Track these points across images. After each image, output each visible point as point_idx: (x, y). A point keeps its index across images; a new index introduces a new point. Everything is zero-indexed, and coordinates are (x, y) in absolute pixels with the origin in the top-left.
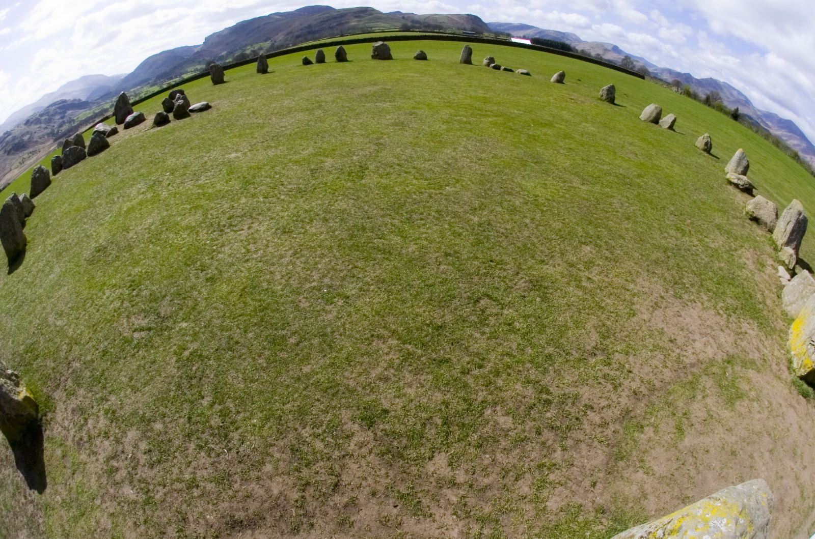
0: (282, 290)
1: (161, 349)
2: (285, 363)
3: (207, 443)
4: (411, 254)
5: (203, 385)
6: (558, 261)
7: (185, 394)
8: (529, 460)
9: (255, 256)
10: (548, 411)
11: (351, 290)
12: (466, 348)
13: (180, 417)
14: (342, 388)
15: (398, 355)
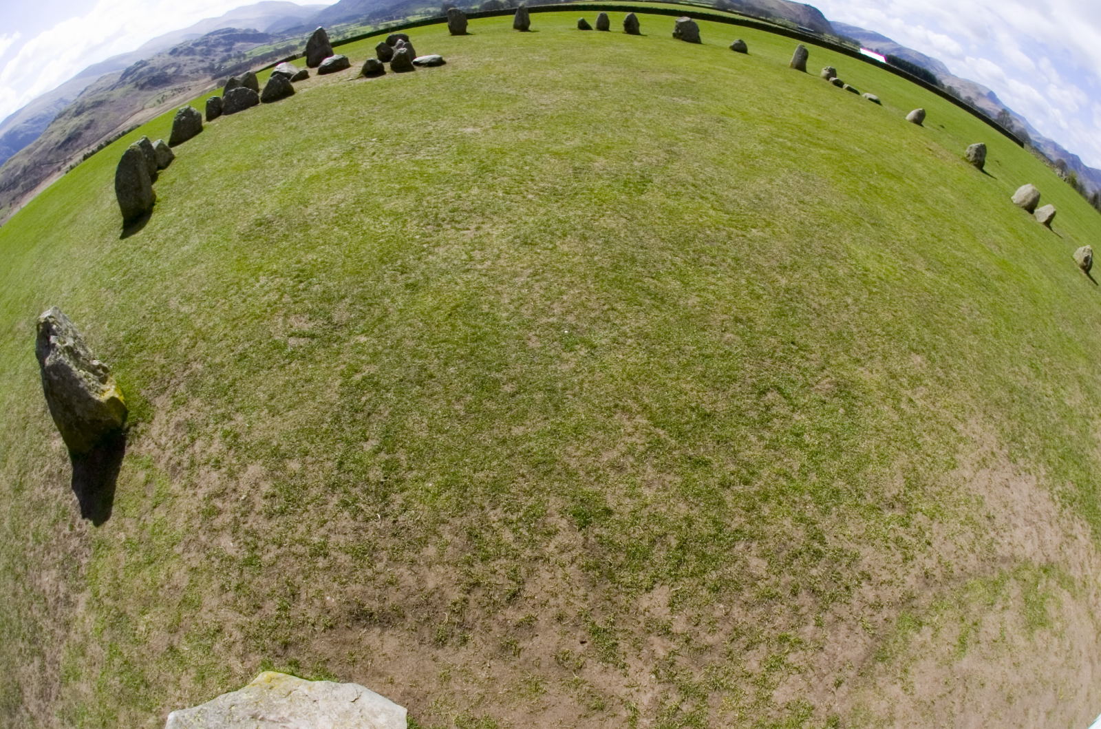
0: (508, 319)
1: (324, 365)
2: (491, 416)
3: (356, 500)
4: (689, 309)
5: (370, 423)
6: (878, 366)
7: (343, 430)
8: (771, 626)
9: (479, 267)
10: (813, 567)
11: (601, 338)
12: (735, 452)
13: (328, 459)
14: (559, 467)
15: (644, 439)
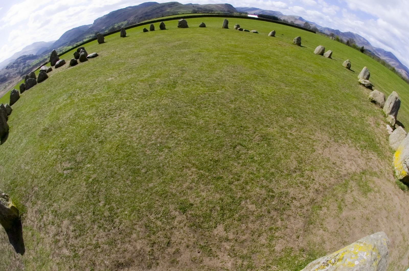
0: (137, 146)
1: (78, 178)
2: (140, 182)
3: (103, 225)
4: (201, 125)
5: (100, 196)
6: (275, 125)
7: (91, 200)
8: (265, 226)
9: (123, 129)
10: (273, 201)
11: (172, 144)
12: (230, 171)
13: (89, 212)
14: (169, 194)
15: (196, 176)
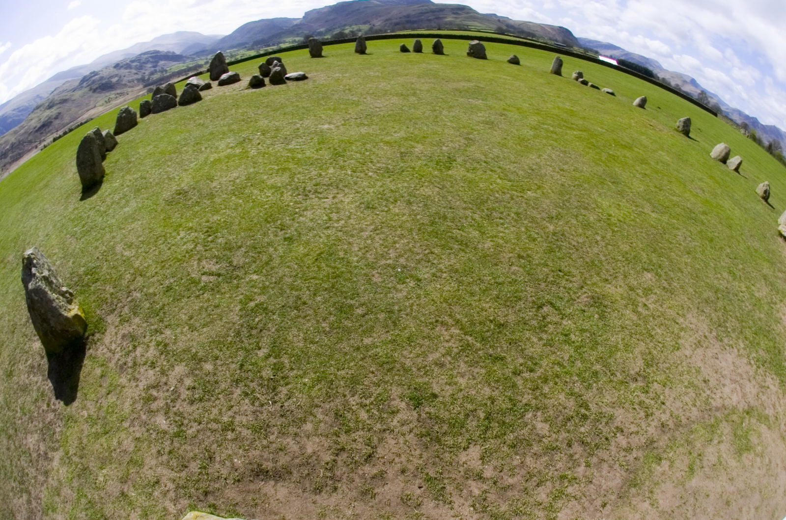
0: (358, 262)
1: (227, 296)
2: (349, 331)
3: (253, 391)
4: (486, 250)
5: (262, 337)
6: (621, 282)
7: (243, 342)
8: (554, 469)
9: (336, 225)
10: (582, 426)
11: (424, 274)
12: (522, 350)
13: (233, 362)
14: (398, 366)
15: (457, 344)
